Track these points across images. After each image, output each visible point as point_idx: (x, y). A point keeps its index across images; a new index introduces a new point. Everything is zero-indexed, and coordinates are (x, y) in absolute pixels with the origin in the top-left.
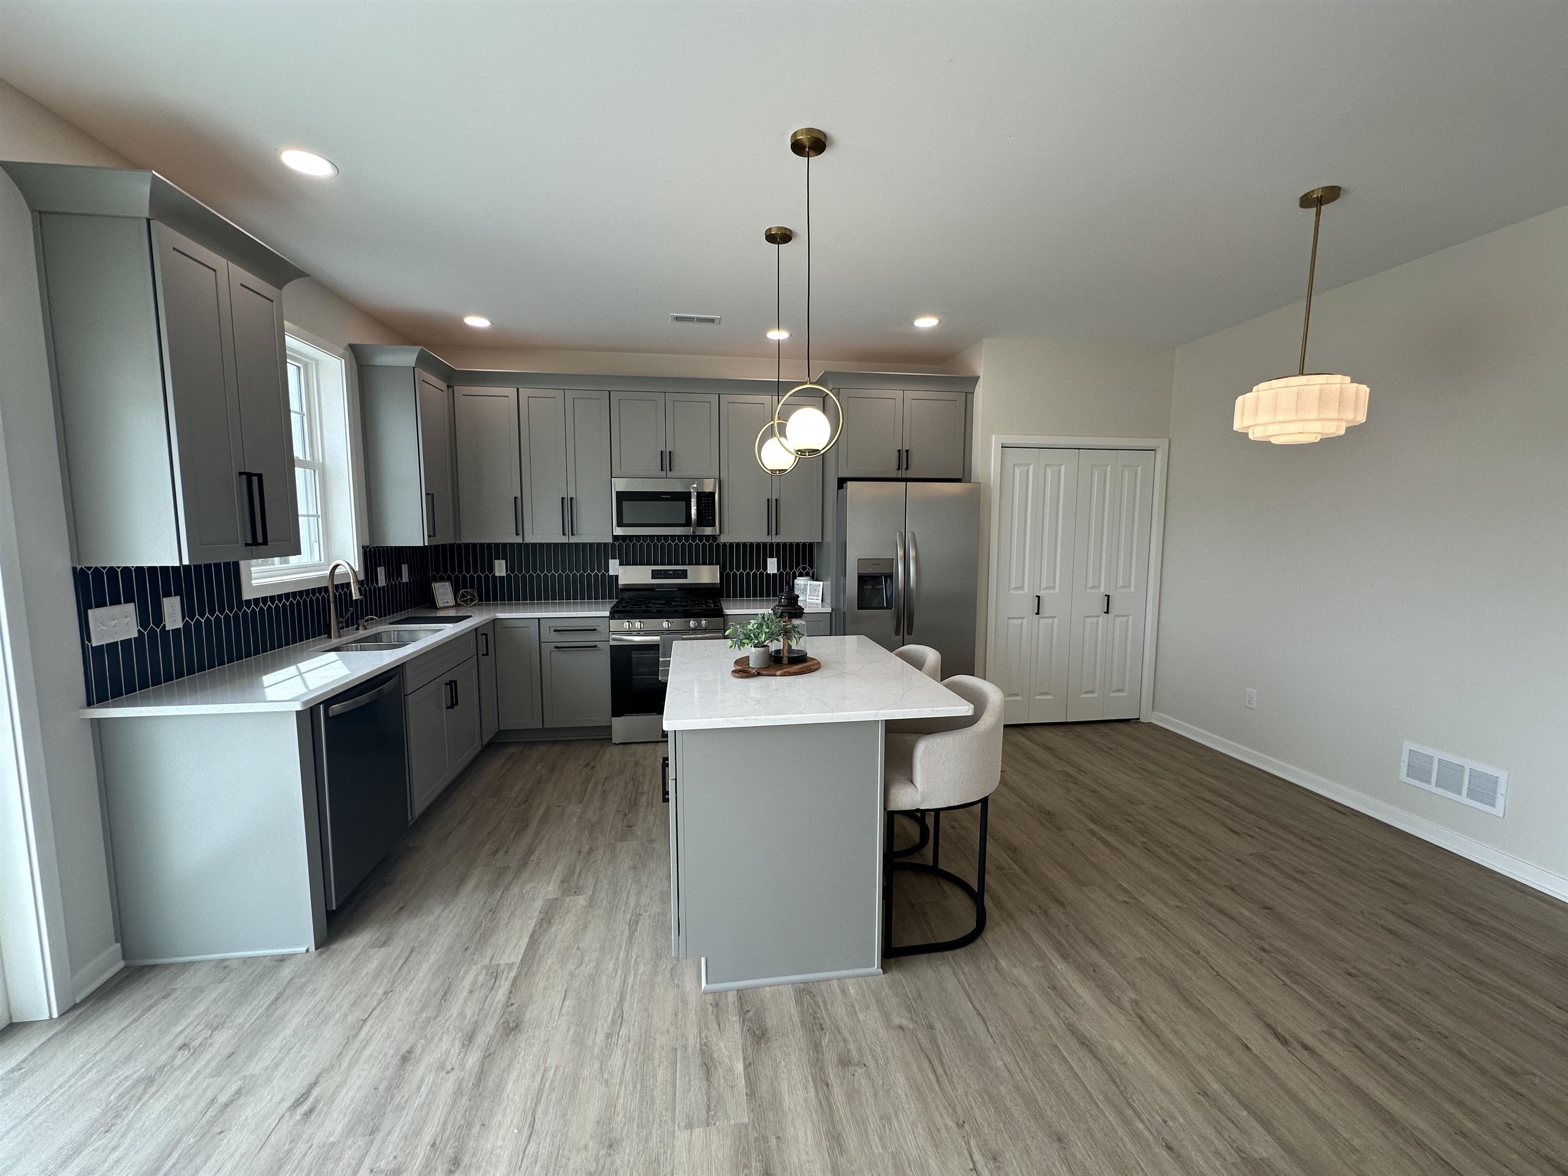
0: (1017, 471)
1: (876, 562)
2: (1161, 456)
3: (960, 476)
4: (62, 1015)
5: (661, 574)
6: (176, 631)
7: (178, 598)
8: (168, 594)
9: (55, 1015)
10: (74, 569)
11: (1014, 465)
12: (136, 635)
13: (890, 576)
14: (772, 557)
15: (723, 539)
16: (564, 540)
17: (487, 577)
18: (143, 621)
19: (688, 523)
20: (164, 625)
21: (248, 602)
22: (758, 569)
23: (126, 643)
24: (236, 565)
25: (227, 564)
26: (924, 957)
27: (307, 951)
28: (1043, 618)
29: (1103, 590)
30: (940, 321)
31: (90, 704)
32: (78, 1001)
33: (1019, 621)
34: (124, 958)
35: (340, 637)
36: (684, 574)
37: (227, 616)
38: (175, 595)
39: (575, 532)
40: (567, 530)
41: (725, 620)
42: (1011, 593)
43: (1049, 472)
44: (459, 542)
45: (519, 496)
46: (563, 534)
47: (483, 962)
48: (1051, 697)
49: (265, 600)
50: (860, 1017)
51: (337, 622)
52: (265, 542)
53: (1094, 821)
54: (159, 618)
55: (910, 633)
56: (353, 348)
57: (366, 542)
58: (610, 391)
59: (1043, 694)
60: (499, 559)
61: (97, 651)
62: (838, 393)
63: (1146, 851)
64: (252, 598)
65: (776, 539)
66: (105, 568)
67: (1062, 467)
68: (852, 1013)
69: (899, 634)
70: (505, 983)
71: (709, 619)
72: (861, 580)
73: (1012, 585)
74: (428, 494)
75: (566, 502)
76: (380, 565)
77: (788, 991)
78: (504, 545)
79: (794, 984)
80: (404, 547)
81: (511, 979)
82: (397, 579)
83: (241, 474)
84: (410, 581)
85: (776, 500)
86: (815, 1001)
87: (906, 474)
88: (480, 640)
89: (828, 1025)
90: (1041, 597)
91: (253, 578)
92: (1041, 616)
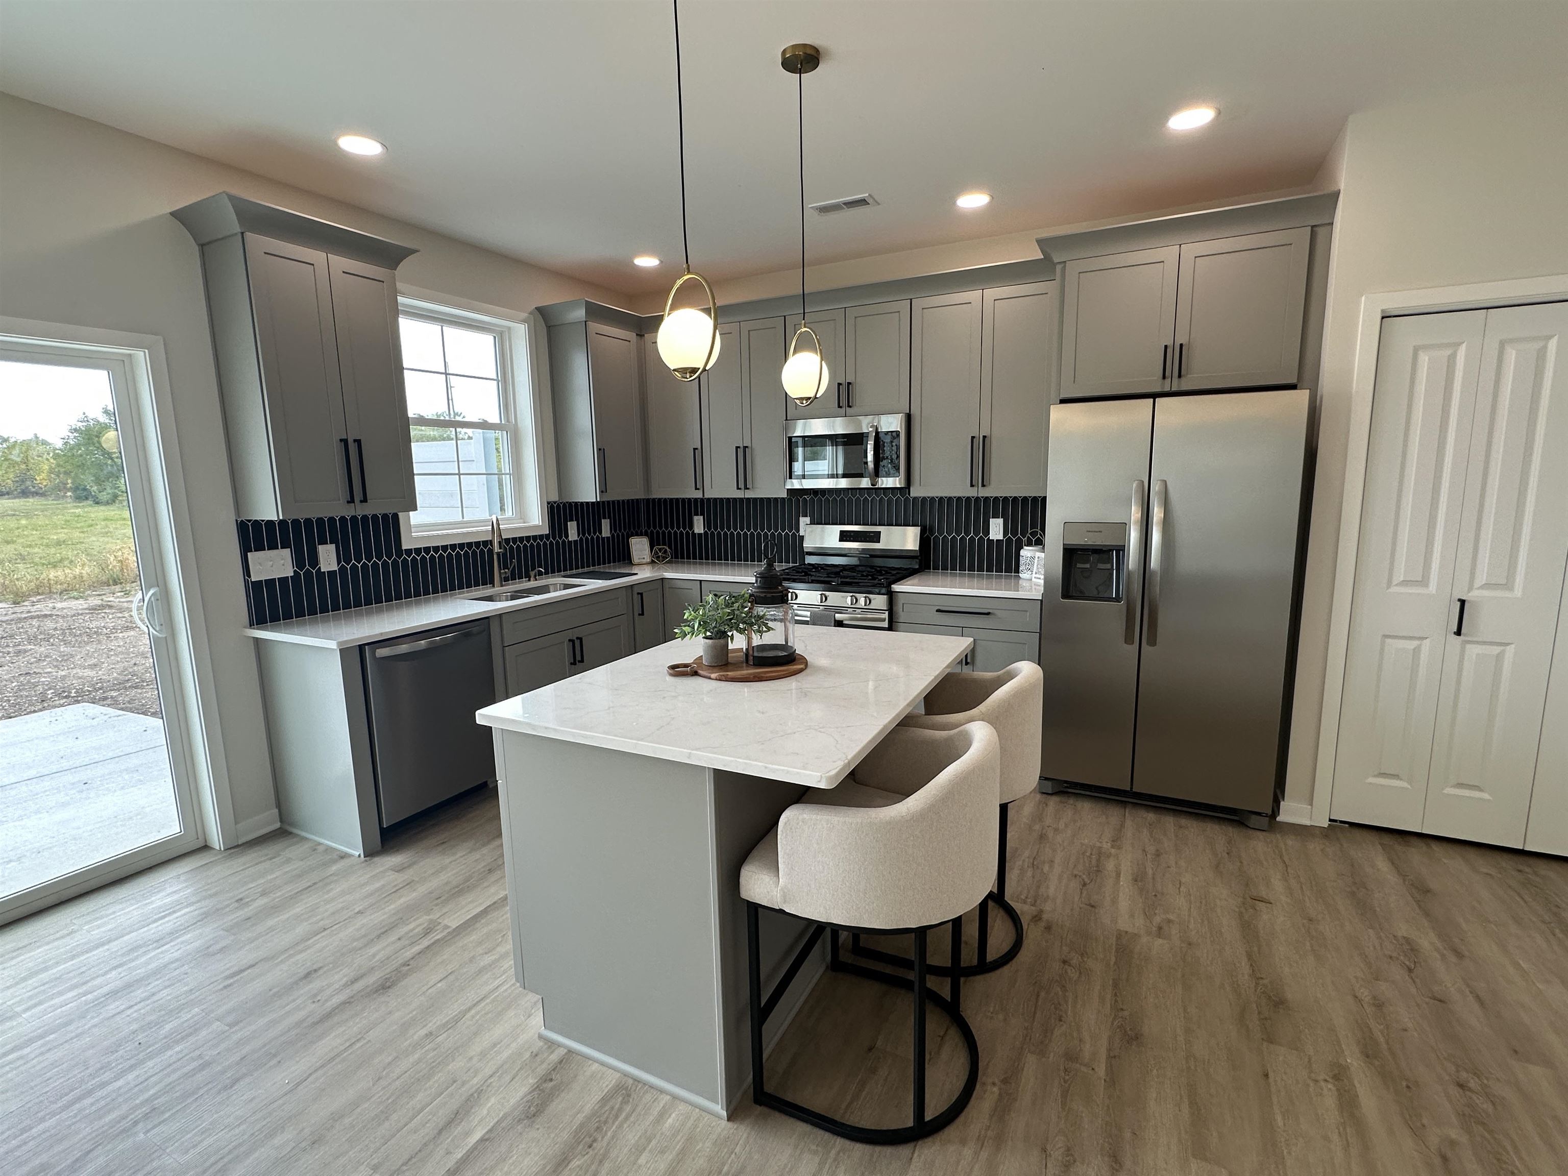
0: (1423, 360)
1: (1094, 527)
3: (1293, 380)
4: (225, 850)
5: (851, 536)
6: (332, 574)
7: (333, 546)
8: (323, 542)
9: (222, 849)
10: (237, 521)
12: (292, 574)
13: (1121, 550)
14: (994, 516)
15: (916, 492)
16: (739, 494)
17: (687, 533)
18: (299, 561)
19: (864, 472)
20: (320, 567)
21: (409, 552)
22: (976, 533)
23: (283, 580)
24: (396, 517)
25: (385, 516)
26: (803, 1127)
27: (359, 856)
28: (1471, 642)
30: (1219, 113)
31: (251, 625)
32: (240, 843)
33: (1410, 644)
34: (281, 821)
35: (502, 586)
36: (876, 537)
37: (385, 564)
38: (331, 543)
40: (742, 485)
41: (891, 595)
42: (1394, 589)
43: (1511, 355)
44: (654, 496)
45: (699, 447)
46: (738, 488)
47: (434, 916)
48: (1486, 796)
49: (427, 550)
50: (642, 1160)
51: (500, 573)
52: (364, 500)
53: (1369, 1052)
54: (314, 561)
55: (1152, 642)
56: (541, 311)
57: (554, 497)
58: (785, 316)
59: (1460, 785)
60: (697, 515)
61: (257, 585)
62: (1064, 269)
63: (1437, 1161)
64: (413, 547)
65: (984, 493)
66: (263, 521)
67: (1551, 341)
68: (639, 1150)
69: (1133, 643)
70: (426, 943)
71: (871, 596)
72: (1071, 554)
73: (1399, 576)
74: (600, 449)
75: (741, 452)
76: (571, 520)
77: (611, 1080)
78: (702, 500)
79: (626, 1075)
80: (603, 502)
81: (432, 941)
82: (595, 534)
83: (341, 440)
84: (613, 536)
85: (984, 437)
86: (620, 1110)
87: (1179, 385)
88: (637, 598)
89: (600, 1145)
90: (1469, 602)
91: (413, 530)
92: (1467, 639)
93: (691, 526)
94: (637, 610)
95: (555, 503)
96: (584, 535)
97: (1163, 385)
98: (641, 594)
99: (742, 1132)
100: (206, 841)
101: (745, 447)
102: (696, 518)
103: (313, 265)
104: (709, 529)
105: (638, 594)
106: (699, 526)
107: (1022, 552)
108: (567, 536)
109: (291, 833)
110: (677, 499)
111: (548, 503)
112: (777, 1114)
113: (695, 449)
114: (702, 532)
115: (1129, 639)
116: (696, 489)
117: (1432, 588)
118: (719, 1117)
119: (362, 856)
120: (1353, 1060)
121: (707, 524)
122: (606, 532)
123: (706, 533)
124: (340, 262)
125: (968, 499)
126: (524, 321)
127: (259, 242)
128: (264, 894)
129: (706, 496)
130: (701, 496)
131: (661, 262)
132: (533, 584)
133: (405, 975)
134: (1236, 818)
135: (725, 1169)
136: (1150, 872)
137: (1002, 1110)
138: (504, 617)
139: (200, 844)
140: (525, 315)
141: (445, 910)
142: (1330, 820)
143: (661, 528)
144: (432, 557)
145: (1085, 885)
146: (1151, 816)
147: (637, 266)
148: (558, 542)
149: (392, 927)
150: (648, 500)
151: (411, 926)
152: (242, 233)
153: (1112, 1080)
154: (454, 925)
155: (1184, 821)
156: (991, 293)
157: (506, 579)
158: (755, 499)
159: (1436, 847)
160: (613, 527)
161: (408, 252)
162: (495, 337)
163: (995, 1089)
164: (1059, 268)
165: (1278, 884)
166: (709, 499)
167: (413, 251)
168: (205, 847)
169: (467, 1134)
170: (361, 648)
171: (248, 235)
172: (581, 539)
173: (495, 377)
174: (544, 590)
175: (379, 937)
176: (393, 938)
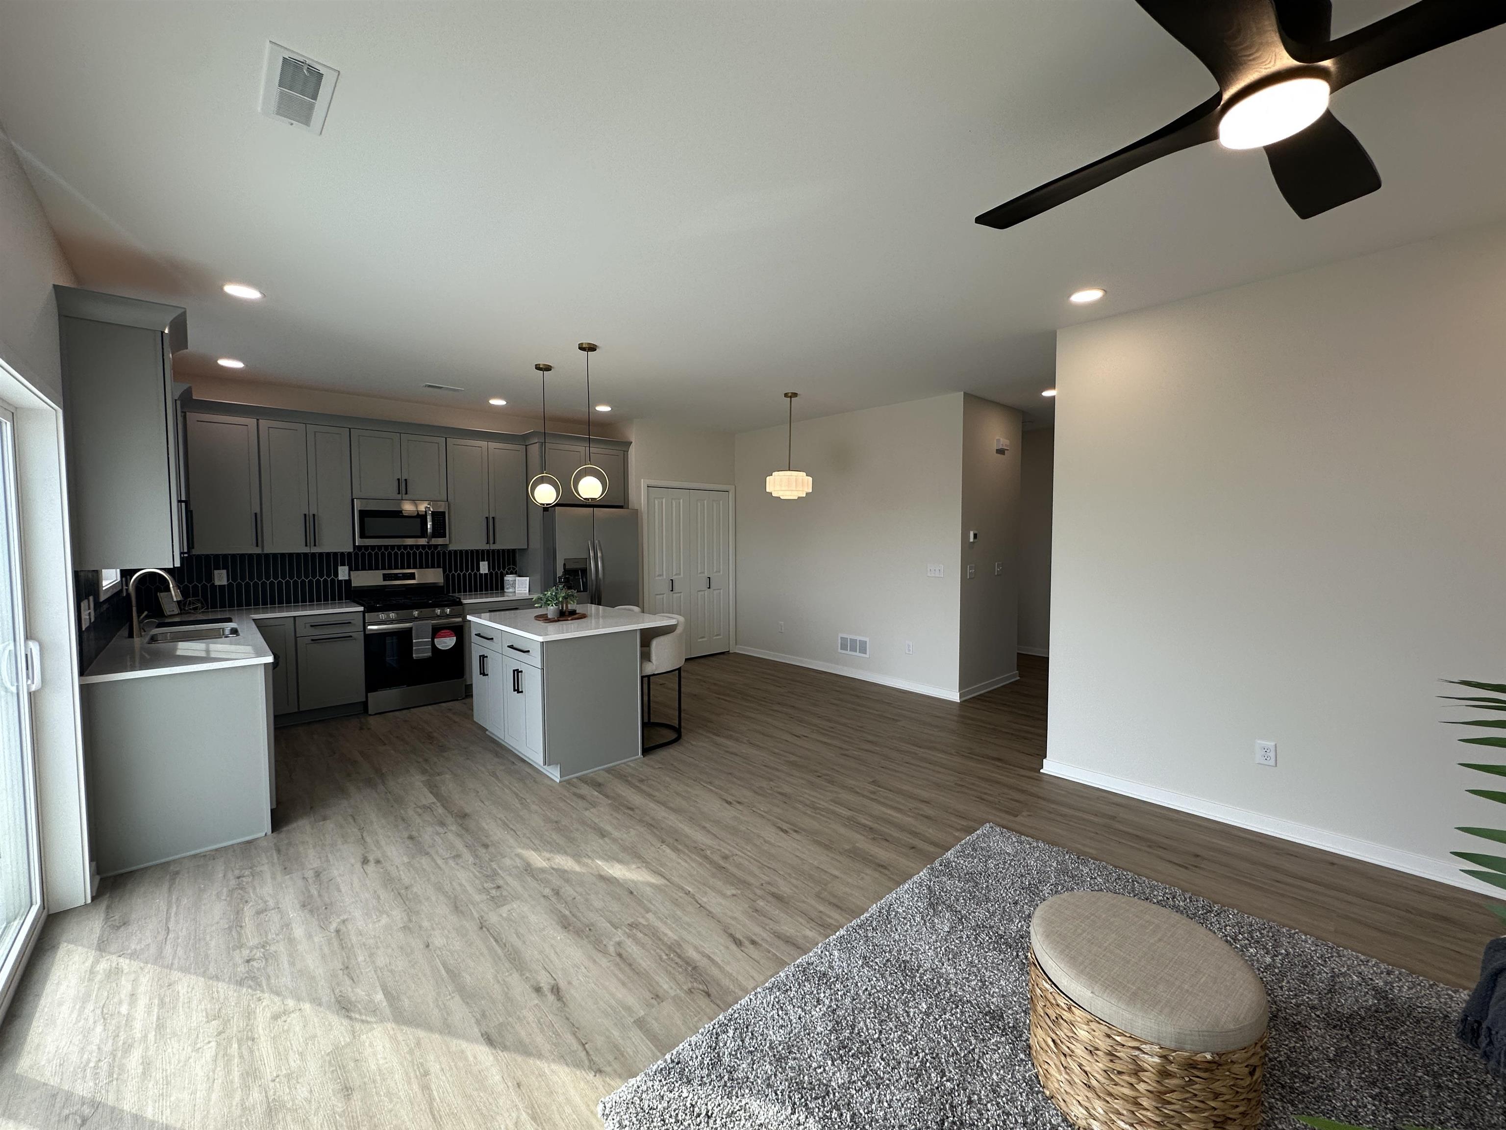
0: (656, 502)
1: (576, 560)
2: (731, 495)
3: (623, 505)
4: (92, 901)
5: (392, 577)
9: (89, 902)
11: (655, 499)
13: (584, 571)
14: (483, 560)
15: (452, 547)
16: (306, 550)
19: (423, 534)
22: (472, 570)
27: (266, 834)
28: (675, 593)
29: (706, 574)
30: (611, 408)
33: (661, 596)
36: (412, 576)
39: (317, 544)
40: (309, 546)
41: (463, 608)
42: (657, 572)
43: (674, 502)
45: (259, 513)
46: (306, 546)
58: (350, 429)
60: (219, 569)
61: (83, 634)
62: (543, 446)
65: (493, 547)
75: (309, 518)
85: (494, 517)
90: (673, 580)
93: (209, 579)
100: (48, 909)
101: (314, 515)
102: (216, 572)
104: (234, 579)
106: (221, 578)
107: (506, 578)
113: (256, 514)
114: (225, 583)
116: (257, 546)
117: (665, 577)
119: (270, 833)
121: (232, 576)
123: (230, 584)
125: (483, 551)
129: (265, 552)
130: (260, 552)
131: (246, 366)
139: (46, 913)
156: (493, 445)
158: (321, 554)
168: (53, 914)
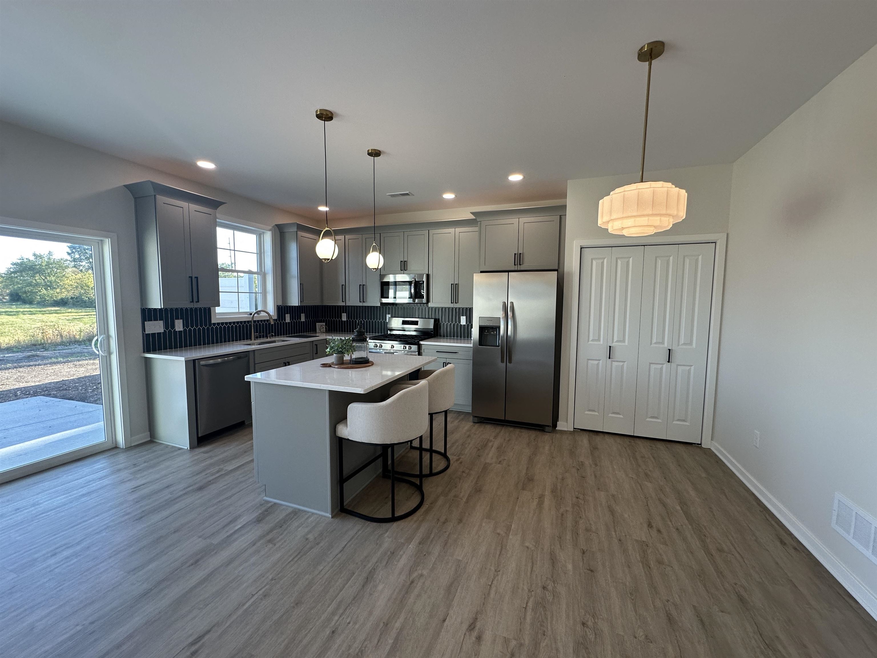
1: (490, 319)
2: (720, 247)
3: (556, 268)
4: (126, 449)
5: (406, 323)
6: (180, 332)
7: (182, 320)
8: (177, 318)
9: (124, 448)
10: (141, 308)
11: (592, 260)
12: (163, 332)
13: (499, 327)
14: (463, 315)
15: (431, 305)
16: (361, 304)
18: (166, 326)
19: (411, 297)
20: (175, 329)
21: (214, 324)
22: (456, 322)
23: (159, 334)
24: (209, 309)
25: (205, 309)
26: (357, 519)
27: (187, 448)
28: (614, 361)
29: (665, 345)
30: (524, 177)
31: (144, 352)
32: (132, 446)
33: (596, 362)
34: (151, 437)
35: (255, 340)
37: (204, 329)
38: (181, 319)
39: (364, 301)
40: (362, 300)
41: (420, 347)
42: (590, 342)
43: (619, 262)
44: (324, 304)
45: (344, 284)
46: (360, 302)
47: (222, 467)
48: (621, 416)
49: (222, 324)
50: (299, 529)
51: (255, 335)
52: (198, 301)
53: (554, 491)
54: (173, 326)
55: (510, 362)
56: (278, 226)
57: (280, 303)
58: (380, 233)
59: (614, 413)
60: (344, 313)
61: (148, 335)
62: (481, 224)
63: (560, 515)
64: (216, 322)
65: (456, 306)
66: (152, 309)
67: (630, 259)
68: (298, 527)
69: (504, 362)
70: (217, 475)
71: (411, 346)
72: (482, 329)
73: (591, 338)
74: (301, 284)
75: (361, 287)
76: (287, 313)
77: (290, 510)
78: (346, 306)
79: (295, 509)
80: (302, 306)
81: (220, 474)
82: (298, 320)
83: (189, 277)
84: (306, 321)
85: (456, 284)
86: (293, 517)
87: (520, 268)
88: (315, 347)
89: (285, 526)
90: (613, 347)
91: (217, 315)
92: (613, 360)
93: (341, 317)
94: (315, 352)
95: (280, 306)
96: (293, 320)
97: (515, 267)
98: (317, 345)
99: (336, 520)
100: (116, 444)
101: (363, 285)
102: (343, 314)
103: (183, 208)
104: (349, 319)
105: (315, 345)
106: (344, 317)
108: (285, 320)
109: (155, 442)
110: (335, 306)
111: (277, 306)
112: (349, 516)
113: (342, 285)
114: (346, 320)
115: (502, 361)
116: (343, 302)
117: (601, 342)
118: (329, 518)
119: (189, 449)
120: (547, 493)
121: (348, 317)
122: (303, 319)
123: (347, 321)
124: (194, 207)
126: (270, 230)
127: (161, 199)
128: (145, 462)
129: (347, 305)
130: (345, 305)
132: (269, 340)
133: (210, 485)
134: (542, 429)
135: (328, 530)
136: (504, 446)
137: (427, 511)
138: (256, 353)
139: (114, 446)
140: (270, 227)
141: (226, 465)
142: (574, 428)
143: (328, 318)
144: (225, 327)
145: (479, 450)
146: (511, 429)
147: (319, 211)
148: (281, 323)
149: (204, 470)
150: (323, 306)
151: (211, 470)
152: (155, 196)
153: (467, 502)
154: (230, 469)
155: (522, 430)
156: (458, 230)
157: (257, 338)
158: (368, 307)
159: (606, 436)
160: (306, 317)
161: (221, 203)
162: (257, 236)
163: (427, 506)
164: (479, 223)
165: (547, 448)
166: (349, 306)
167: (224, 203)
168: (116, 447)
169: (235, 526)
170: (194, 361)
171: (158, 197)
172: (291, 322)
173: (256, 253)
174: (274, 342)
175: (197, 474)
176: (203, 474)
